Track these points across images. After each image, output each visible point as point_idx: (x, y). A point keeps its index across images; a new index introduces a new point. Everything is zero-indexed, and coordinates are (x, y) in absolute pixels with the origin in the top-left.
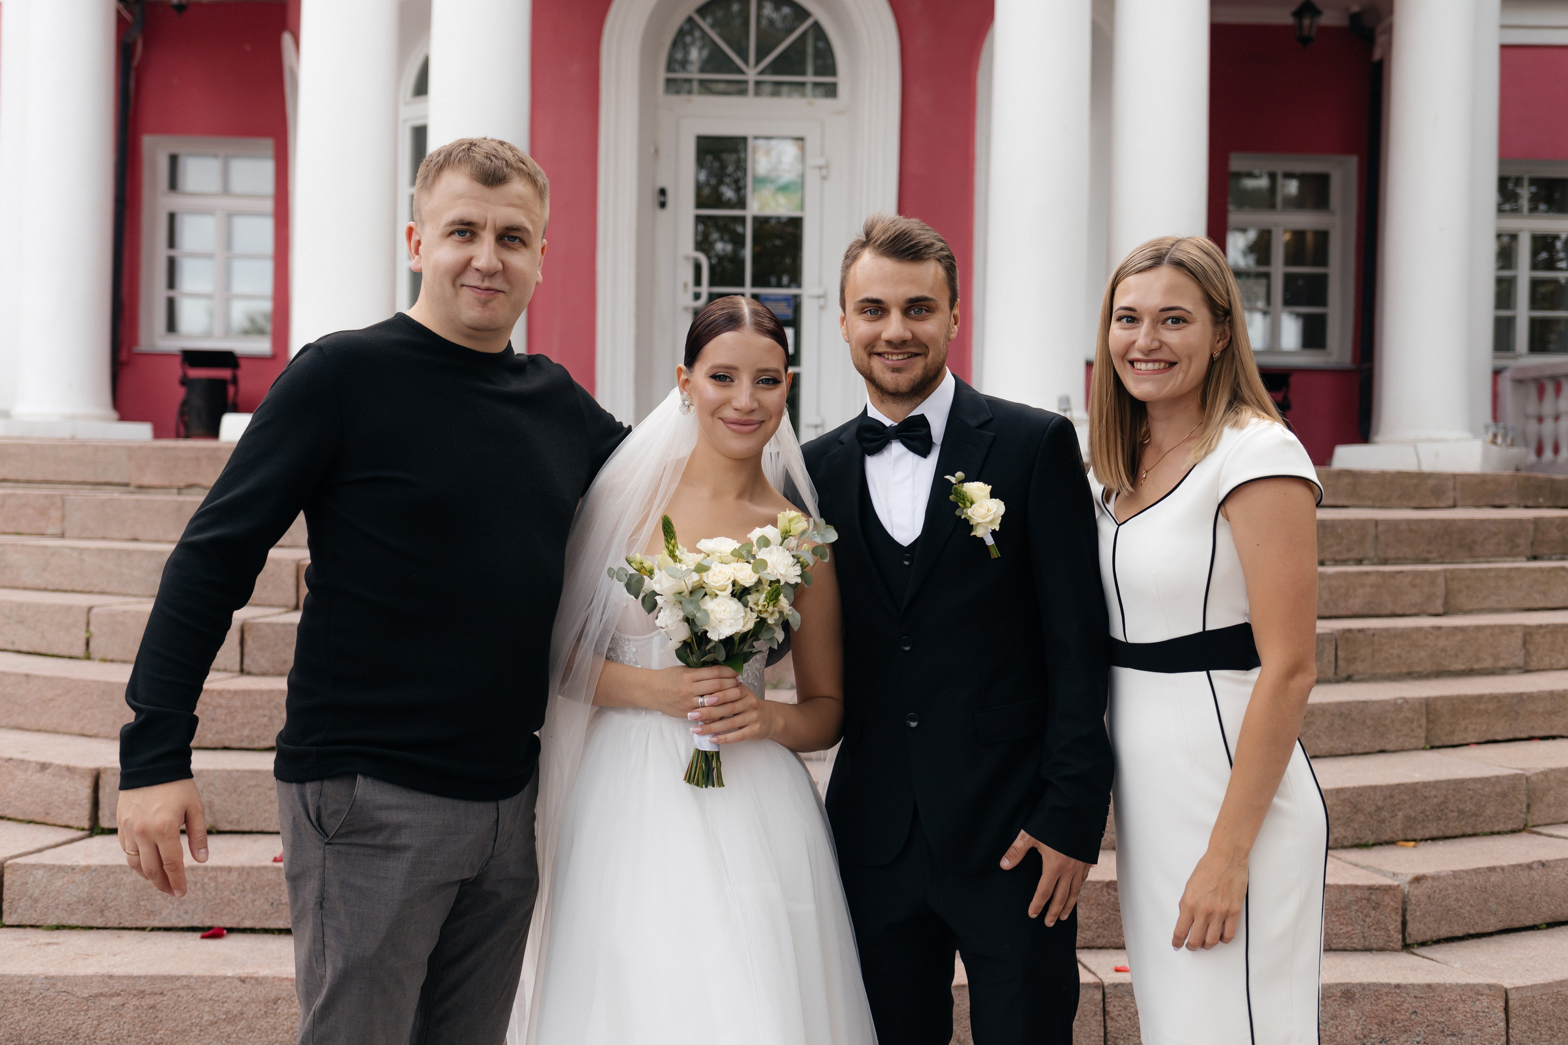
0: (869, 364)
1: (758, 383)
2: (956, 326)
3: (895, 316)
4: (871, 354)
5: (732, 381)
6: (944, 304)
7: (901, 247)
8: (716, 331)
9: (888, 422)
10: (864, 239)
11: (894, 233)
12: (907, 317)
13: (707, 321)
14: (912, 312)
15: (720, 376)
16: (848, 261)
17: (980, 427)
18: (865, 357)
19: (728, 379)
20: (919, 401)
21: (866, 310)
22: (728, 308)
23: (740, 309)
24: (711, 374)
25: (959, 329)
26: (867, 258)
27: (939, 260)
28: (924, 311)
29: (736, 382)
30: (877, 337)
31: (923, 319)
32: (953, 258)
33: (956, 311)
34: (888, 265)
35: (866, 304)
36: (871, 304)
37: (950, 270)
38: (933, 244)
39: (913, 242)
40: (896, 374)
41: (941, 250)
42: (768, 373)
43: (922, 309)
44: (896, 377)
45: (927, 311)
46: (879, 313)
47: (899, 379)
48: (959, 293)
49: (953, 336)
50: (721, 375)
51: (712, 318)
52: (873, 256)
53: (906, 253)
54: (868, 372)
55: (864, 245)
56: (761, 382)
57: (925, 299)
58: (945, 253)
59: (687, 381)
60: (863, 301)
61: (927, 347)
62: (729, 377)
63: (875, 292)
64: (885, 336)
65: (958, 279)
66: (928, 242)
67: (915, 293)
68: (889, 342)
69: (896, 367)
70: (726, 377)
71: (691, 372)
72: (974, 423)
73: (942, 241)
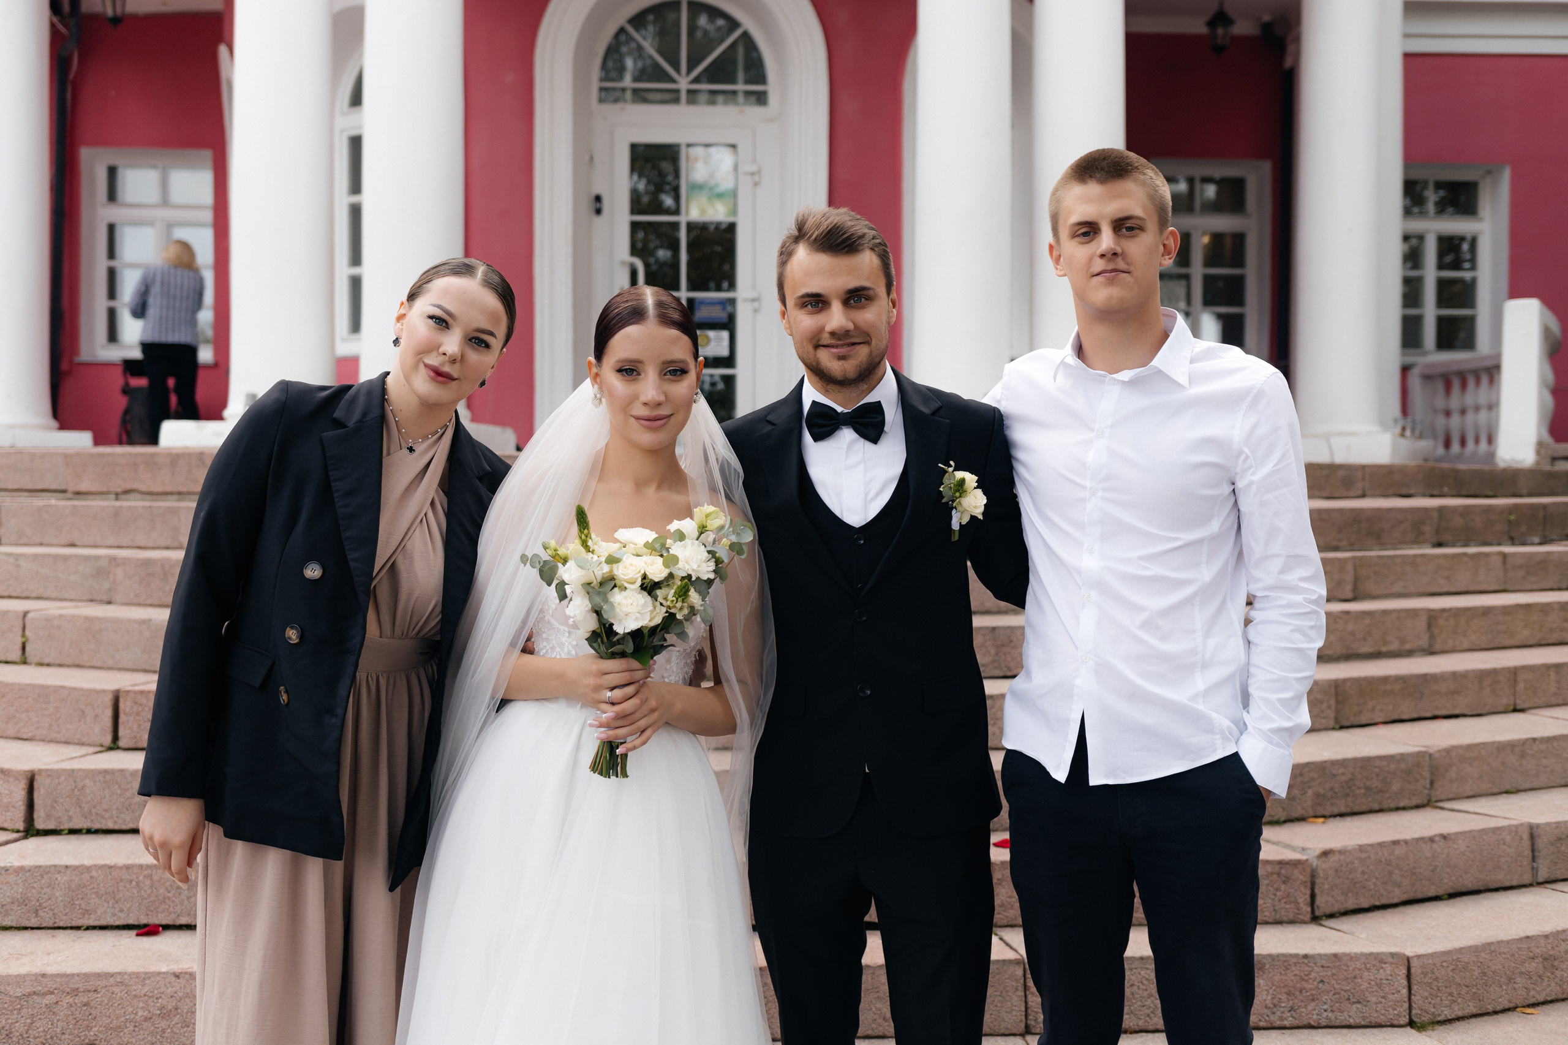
0: (815, 356)
1: (665, 375)
2: (893, 310)
3: (836, 307)
4: (817, 347)
5: (639, 374)
6: (882, 291)
7: (835, 241)
8: (620, 324)
9: (839, 409)
10: (798, 235)
11: (827, 228)
12: (847, 307)
13: (612, 315)
14: (852, 302)
15: (626, 370)
16: (783, 258)
18: (811, 349)
19: (635, 373)
20: (869, 388)
21: (807, 304)
22: (633, 300)
23: (644, 301)
24: (617, 368)
26: (802, 254)
27: (872, 249)
28: (863, 300)
29: (643, 375)
30: (821, 330)
31: (862, 308)
32: (885, 245)
33: (893, 295)
34: (824, 260)
35: (806, 299)
36: (811, 299)
37: (884, 258)
38: (864, 235)
39: (846, 235)
40: (841, 363)
41: (873, 239)
42: (675, 365)
43: (861, 298)
44: (843, 365)
45: (866, 299)
46: (820, 305)
47: (846, 365)
50: (628, 369)
51: (617, 311)
52: (809, 252)
53: (841, 247)
54: (814, 364)
55: (797, 241)
56: (668, 374)
57: (864, 289)
58: (878, 241)
59: (597, 374)
60: (803, 297)
61: (868, 335)
62: (636, 371)
63: (813, 286)
64: (829, 328)
65: (892, 264)
66: (860, 232)
67: (853, 283)
68: (833, 334)
69: (841, 354)
70: (632, 370)
71: (599, 366)
73: (873, 229)
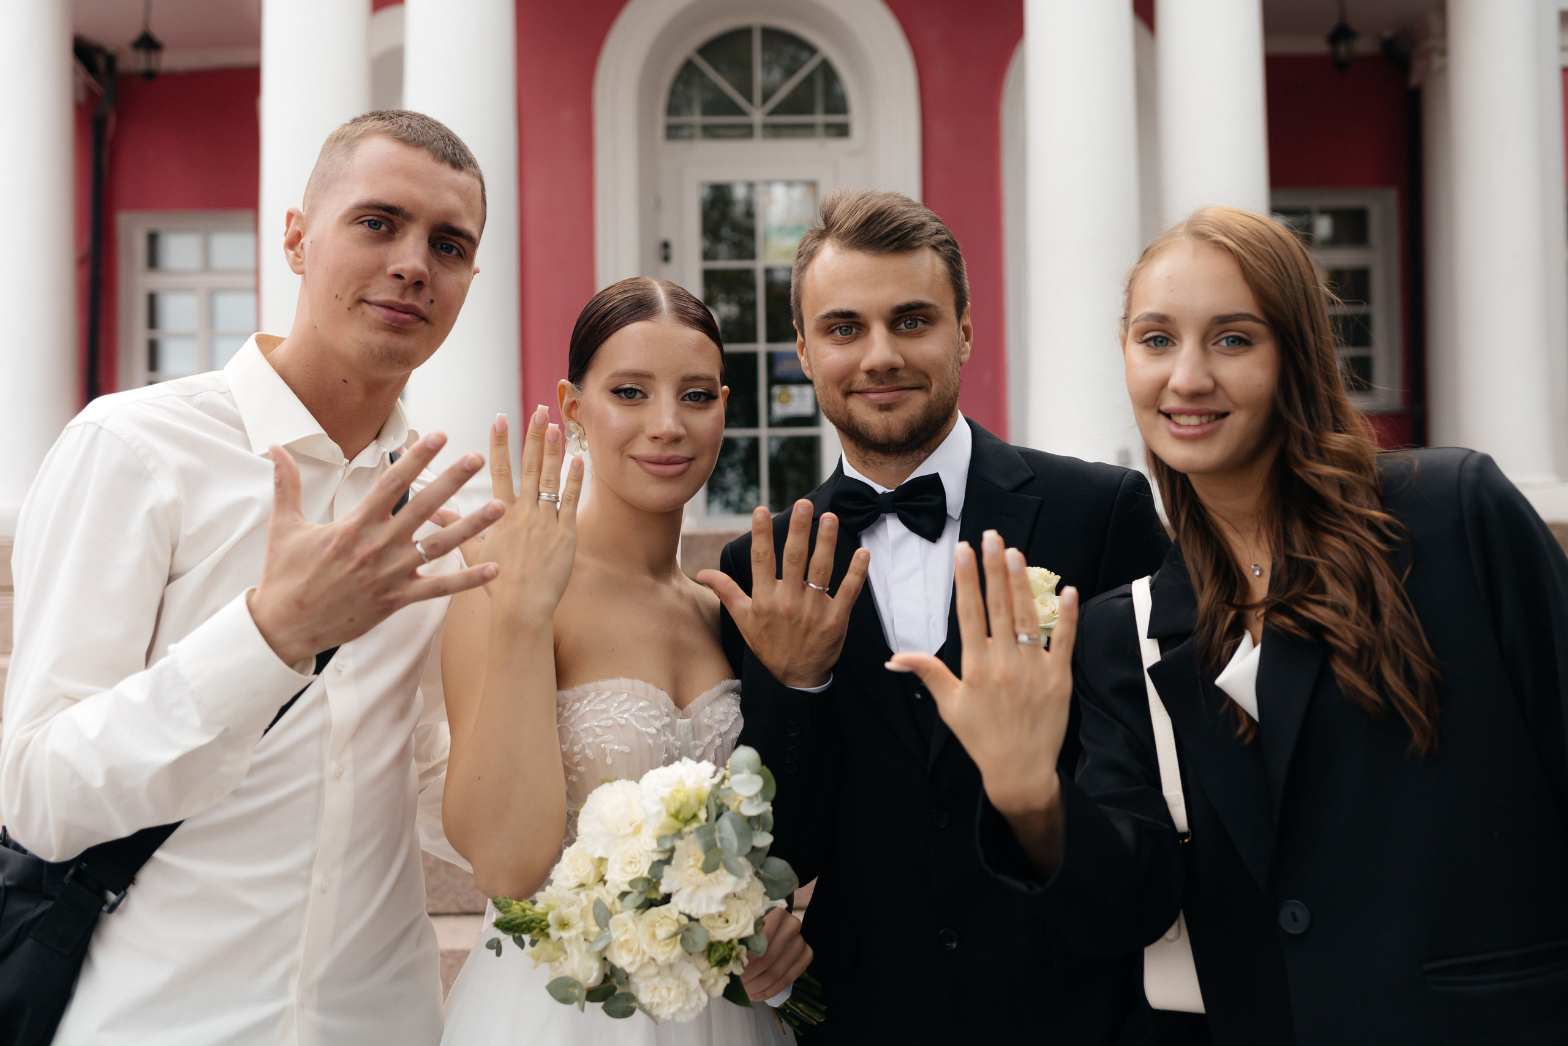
0: (846, 407)
1: (683, 399)
2: (967, 344)
3: (878, 332)
4: (848, 393)
5: (645, 396)
6: (948, 309)
7: (878, 232)
8: (617, 322)
9: (880, 489)
10: (823, 227)
11: (866, 213)
12: (895, 334)
13: (603, 310)
14: (903, 326)
15: (625, 391)
16: (802, 259)
17: (1017, 489)
18: (838, 396)
19: (638, 395)
20: (923, 455)
21: (834, 328)
22: (633, 290)
23: (653, 290)
24: (613, 387)
25: (973, 346)
26: (829, 254)
27: (934, 248)
28: (920, 324)
29: (652, 397)
30: (853, 369)
31: (919, 335)
32: (955, 245)
33: (967, 321)
34: (861, 261)
35: (833, 320)
36: (840, 320)
37: (953, 262)
38: (923, 224)
39: (895, 225)
40: (884, 415)
41: (937, 233)
42: (699, 383)
43: (916, 320)
44: (886, 418)
45: (924, 322)
46: (854, 331)
47: (890, 419)
48: (968, 293)
49: (965, 357)
50: (628, 389)
51: (610, 305)
52: (838, 249)
53: (887, 241)
54: (845, 419)
55: (822, 235)
56: (687, 398)
57: (920, 306)
58: (944, 237)
59: (574, 404)
60: (828, 316)
61: (927, 376)
62: (640, 391)
63: (844, 301)
64: (865, 364)
65: (965, 273)
66: (916, 221)
67: (904, 297)
68: (871, 373)
69: (883, 402)
70: (634, 391)
71: (579, 389)
72: (1006, 484)
73: (937, 220)
